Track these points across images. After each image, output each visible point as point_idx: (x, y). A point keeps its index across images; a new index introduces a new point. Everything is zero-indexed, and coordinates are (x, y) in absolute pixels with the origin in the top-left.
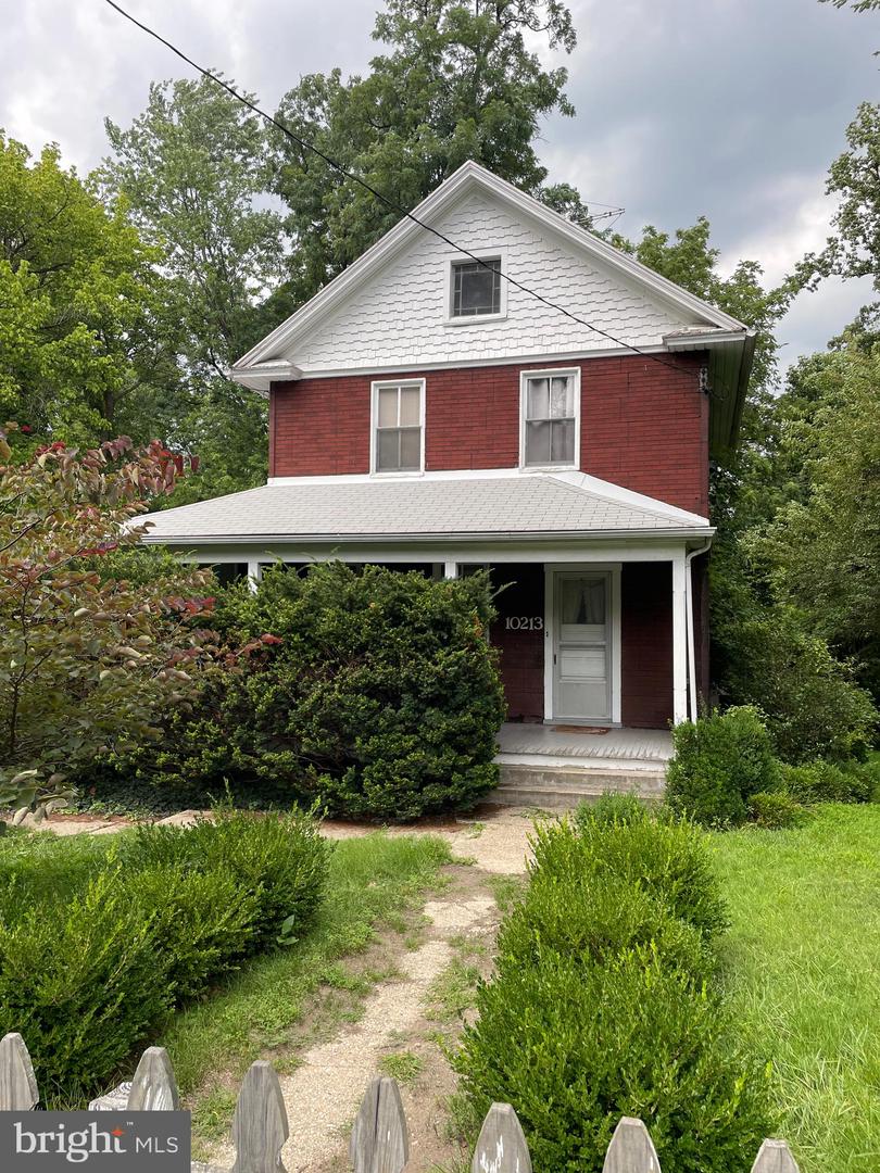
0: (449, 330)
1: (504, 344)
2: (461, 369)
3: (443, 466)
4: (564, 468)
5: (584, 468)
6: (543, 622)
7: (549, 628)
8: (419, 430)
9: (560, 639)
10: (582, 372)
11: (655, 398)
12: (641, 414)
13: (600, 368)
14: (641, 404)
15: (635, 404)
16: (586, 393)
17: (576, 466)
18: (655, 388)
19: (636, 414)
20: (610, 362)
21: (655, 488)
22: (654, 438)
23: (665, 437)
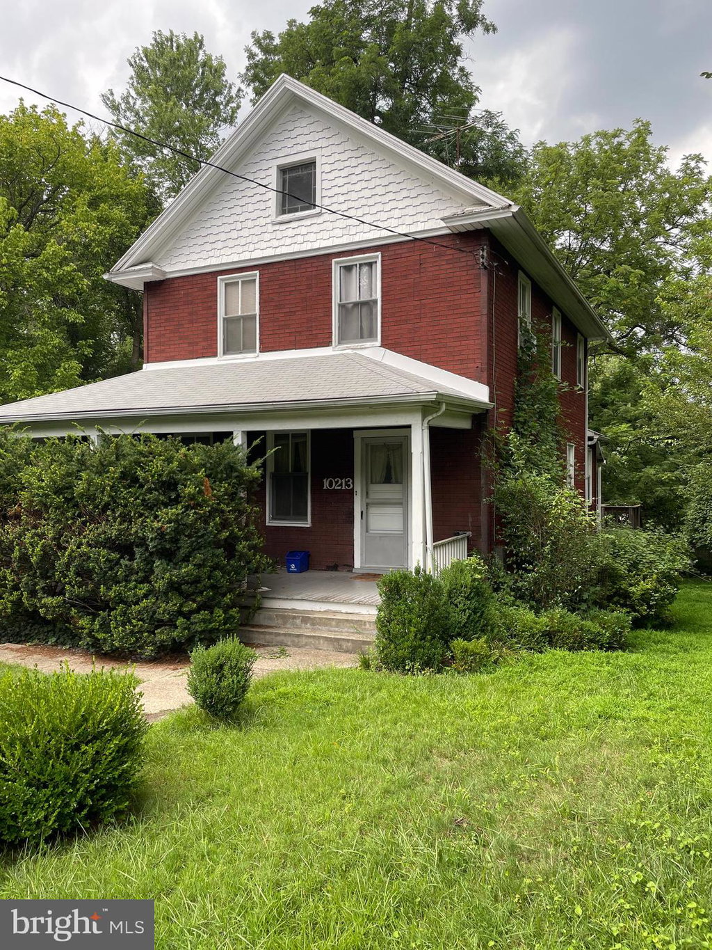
0: (277, 227)
1: (319, 236)
2: (287, 261)
3: (273, 347)
4: (368, 344)
5: (385, 344)
6: (353, 483)
7: (358, 488)
8: (254, 317)
9: (367, 497)
10: (382, 257)
11: (442, 276)
12: (431, 292)
13: (397, 252)
14: (431, 283)
15: (426, 283)
16: (386, 276)
17: (379, 343)
18: (442, 267)
19: (427, 292)
20: (405, 246)
21: (443, 359)
22: (442, 313)
23: (451, 312)
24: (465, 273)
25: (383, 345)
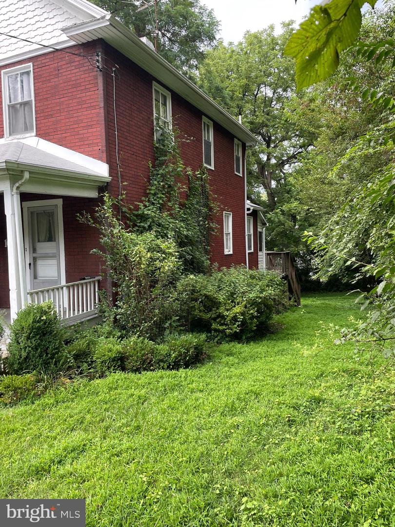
4: (28, 135)
7: (27, 246)
9: (34, 252)
10: (33, 66)
11: (73, 79)
12: (66, 91)
13: (43, 62)
14: (66, 84)
15: (62, 85)
16: (36, 81)
17: (34, 134)
18: (73, 72)
19: (64, 92)
20: (48, 57)
21: (77, 144)
22: (74, 108)
23: (80, 107)
24: (87, 75)
25: (37, 135)
